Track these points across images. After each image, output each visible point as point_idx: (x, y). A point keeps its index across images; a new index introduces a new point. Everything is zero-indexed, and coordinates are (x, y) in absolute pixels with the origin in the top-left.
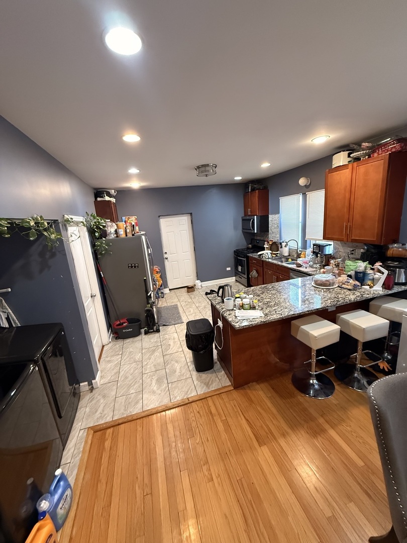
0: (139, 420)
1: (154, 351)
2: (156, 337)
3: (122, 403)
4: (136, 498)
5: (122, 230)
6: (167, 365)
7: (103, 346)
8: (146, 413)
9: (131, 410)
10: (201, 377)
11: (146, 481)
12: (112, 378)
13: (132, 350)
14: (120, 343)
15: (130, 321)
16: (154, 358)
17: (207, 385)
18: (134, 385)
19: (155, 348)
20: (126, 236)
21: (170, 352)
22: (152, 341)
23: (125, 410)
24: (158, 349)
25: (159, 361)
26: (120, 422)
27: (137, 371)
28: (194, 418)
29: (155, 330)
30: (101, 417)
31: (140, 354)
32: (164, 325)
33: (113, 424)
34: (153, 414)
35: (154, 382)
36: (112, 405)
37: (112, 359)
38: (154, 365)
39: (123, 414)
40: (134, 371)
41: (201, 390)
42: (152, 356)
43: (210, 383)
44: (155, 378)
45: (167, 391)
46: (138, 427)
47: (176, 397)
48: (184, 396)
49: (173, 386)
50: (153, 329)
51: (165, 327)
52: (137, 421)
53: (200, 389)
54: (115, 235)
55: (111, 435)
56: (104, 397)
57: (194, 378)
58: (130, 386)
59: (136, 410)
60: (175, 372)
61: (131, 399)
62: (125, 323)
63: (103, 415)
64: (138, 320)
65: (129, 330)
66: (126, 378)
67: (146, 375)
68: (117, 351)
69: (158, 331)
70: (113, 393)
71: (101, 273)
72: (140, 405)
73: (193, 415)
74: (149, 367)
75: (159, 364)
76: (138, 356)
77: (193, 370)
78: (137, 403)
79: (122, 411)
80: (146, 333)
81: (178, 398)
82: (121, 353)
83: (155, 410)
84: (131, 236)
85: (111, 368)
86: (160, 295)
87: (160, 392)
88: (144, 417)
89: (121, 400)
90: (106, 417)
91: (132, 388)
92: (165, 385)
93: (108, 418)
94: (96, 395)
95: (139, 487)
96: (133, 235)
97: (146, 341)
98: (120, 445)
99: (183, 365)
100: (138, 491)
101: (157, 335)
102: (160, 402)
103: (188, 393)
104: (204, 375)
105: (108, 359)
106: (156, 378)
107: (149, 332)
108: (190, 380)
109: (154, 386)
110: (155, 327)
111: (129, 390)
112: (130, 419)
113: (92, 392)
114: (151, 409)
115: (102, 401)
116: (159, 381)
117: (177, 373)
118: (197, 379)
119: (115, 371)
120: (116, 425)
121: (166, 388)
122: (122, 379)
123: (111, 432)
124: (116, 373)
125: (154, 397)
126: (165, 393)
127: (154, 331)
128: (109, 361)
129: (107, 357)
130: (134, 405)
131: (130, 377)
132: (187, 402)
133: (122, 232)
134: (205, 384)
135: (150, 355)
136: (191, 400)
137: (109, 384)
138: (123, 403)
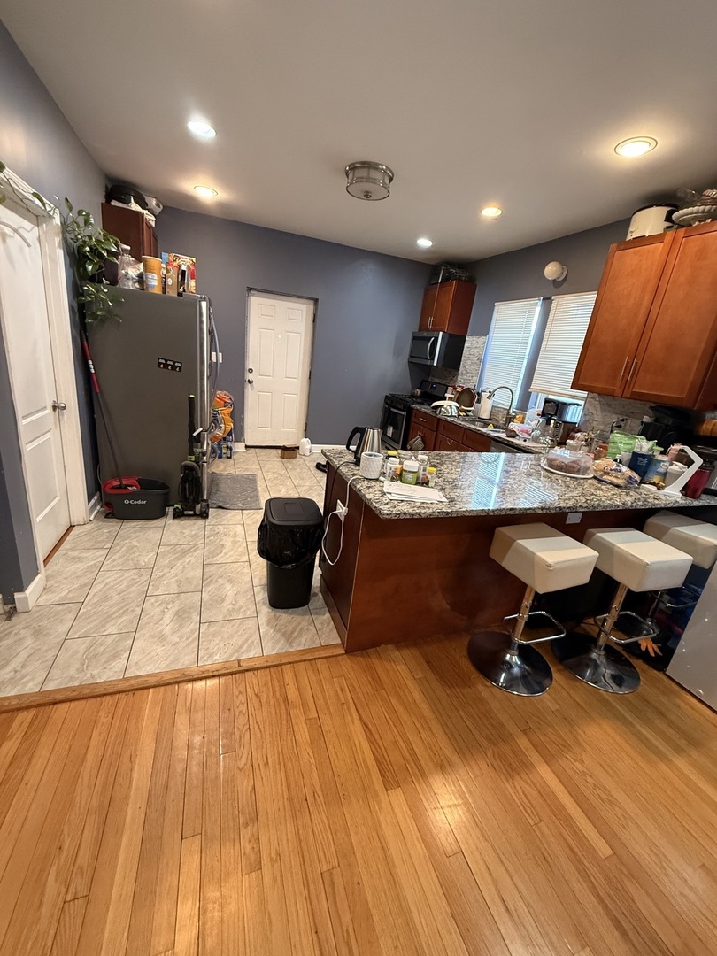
0: (108, 698)
1: (185, 553)
2: (196, 527)
3: (77, 652)
4: (40, 906)
5: (156, 276)
6: (208, 585)
7: (72, 527)
8: (131, 682)
9: (95, 672)
10: (277, 619)
11: (84, 858)
12: (71, 595)
13: (136, 544)
14: (113, 526)
15: (145, 484)
16: (181, 567)
17: (289, 638)
18: (120, 616)
19: (189, 547)
20: (164, 292)
21: (220, 559)
22: (187, 532)
23: (80, 671)
24: (195, 551)
25: (191, 574)
26: (58, 697)
27: (134, 588)
28: (244, 709)
29: (197, 513)
30: (13, 681)
31: (152, 555)
32: (220, 507)
33: (39, 700)
34: (149, 688)
35: (169, 615)
36: (51, 654)
37: (84, 555)
38: (177, 581)
39: (72, 678)
40: (128, 587)
41: (273, 647)
42: (180, 562)
43: (294, 635)
44: (173, 608)
45: (193, 641)
46: (102, 714)
47: (211, 655)
48: (231, 656)
49: (212, 630)
50: (194, 509)
51: (221, 510)
52: (104, 698)
53: (270, 644)
54: (137, 285)
55: (26, 725)
56: (37, 633)
57: (263, 619)
58: (108, 618)
59: (109, 673)
60: (223, 600)
61: (102, 649)
62: (131, 486)
63: (19, 676)
64: (164, 486)
65: (139, 502)
66: (106, 598)
67: (153, 600)
68: (102, 541)
69: (204, 515)
70: (65, 628)
71: (90, 362)
72: (118, 665)
73: (244, 700)
74: (165, 582)
75: (189, 581)
76: (147, 558)
77: (264, 604)
78: (115, 656)
79: (72, 671)
80: (177, 515)
81: (217, 657)
82: (109, 545)
83: (154, 679)
84: (175, 294)
85: (74, 573)
86: (224, 451)
87: (177, 640)
88: (123, 692)
89: (78, 647)
90: (27, 682)
91: (113, 622)
92: (193, 626)
93: (31, 684)
94: (19, 627)
95: (58, 873)
96: (180, 294)
97: (173, 531)
98: (43, 753)
99: (242, 590)
100: (52, 885)
101: (201, 523)
102: (173, 662)
103: (243, 650)
104: (285, 617)
105: (76, 554)
106: (174, 610)
107: (184, 515)
108: (251, 623)
109: (167, 626)
110: (198, 507)
111: (104, 626)
112: (86, 692)
113: (9, 618)
114: (148, 676)
115: (28, 642)
116: (181, 616)
117: (227, 605)
118: (269, 623)
119: (83, 581)
120: (46, 703)
121: (192, 632)
122: (96, 600)
123: (29, 720)
124: (85, 585)
125: (159, 649)
126: (189, 644)
127: (195, 515)
128: (77, 559)
129: (73, 549)
130: (105, 662)
131: (116, 598)
132: (235, 668)
133: (154, 281)
134: (284, 634)
135: (174, 560)
136: (245, 665)
137: (61, 608)
138: (81, 653)
